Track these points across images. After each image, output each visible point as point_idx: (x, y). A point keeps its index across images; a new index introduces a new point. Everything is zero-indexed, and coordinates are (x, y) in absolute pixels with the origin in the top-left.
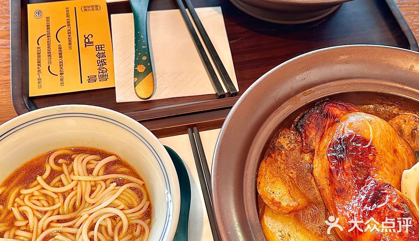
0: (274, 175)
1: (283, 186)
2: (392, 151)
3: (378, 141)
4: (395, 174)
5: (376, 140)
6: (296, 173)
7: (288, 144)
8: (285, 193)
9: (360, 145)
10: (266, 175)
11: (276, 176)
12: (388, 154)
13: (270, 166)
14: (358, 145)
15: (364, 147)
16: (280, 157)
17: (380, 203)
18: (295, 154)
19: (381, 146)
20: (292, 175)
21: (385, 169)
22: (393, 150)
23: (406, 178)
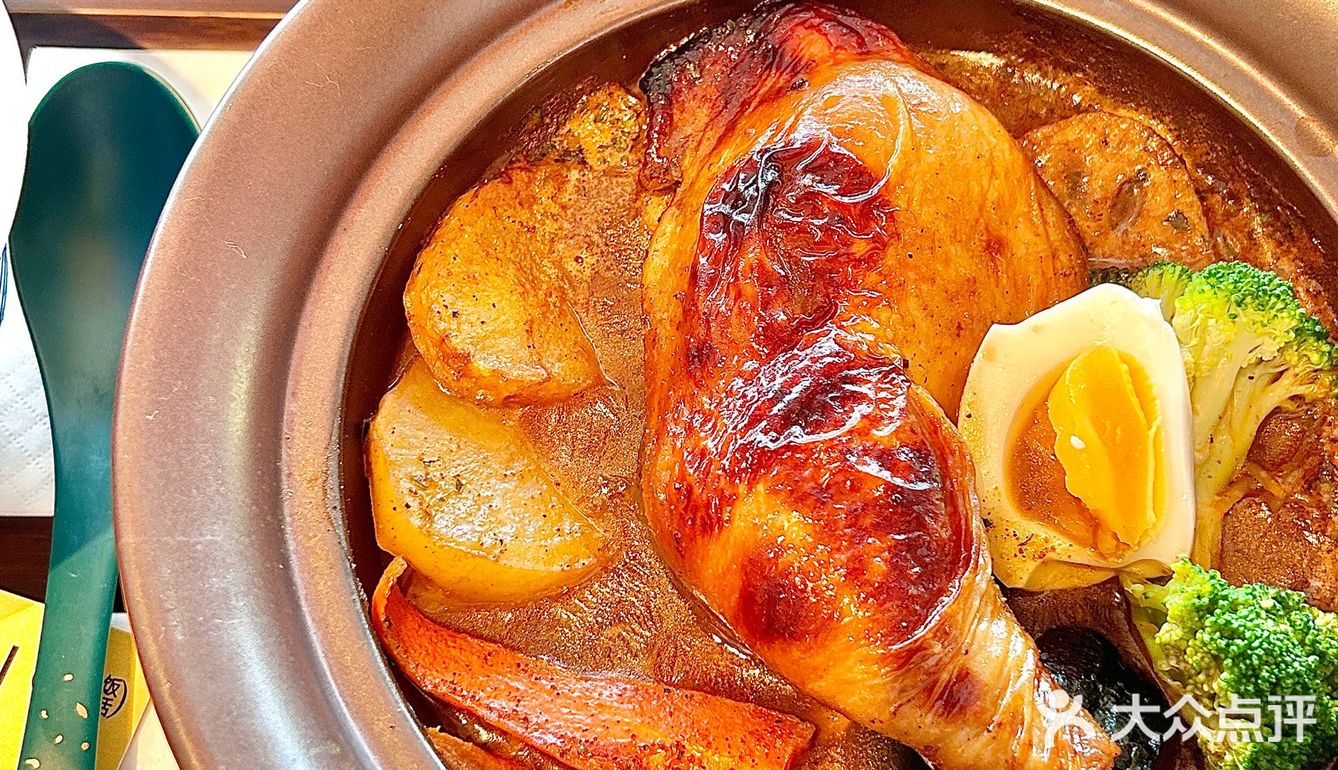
0: (491, 251)
1: (514, 298)
2: (977, 244)
3: (918, 189)
4: (958, 335)
5: (908, 184)
6: (594, 261)
7: (607, 147)
8: (511, 325)
9: (831, 190)
10: (453, 245)
11: (500, 256)
12: (954, 250)
13: (490, 213)
14: (822, 187)
15: (846, 200)
16: (550, 189)
17: (817, 427)
18: (619, 190)
19: (926, 215)
20: (578, 267)
21: (912, 304)
22: (984, 238)
23: (990, 356)
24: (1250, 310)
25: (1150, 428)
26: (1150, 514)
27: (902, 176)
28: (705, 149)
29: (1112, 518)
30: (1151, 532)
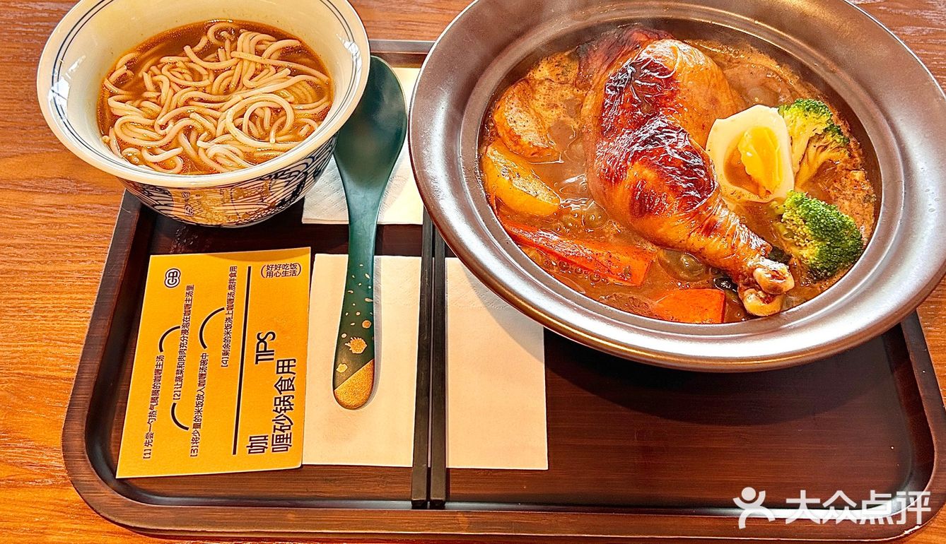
3: (686, 76)
4: (703, 128)
5: (682, 74)
9: (655, 74)
14: (651, 73)
15: (660, 77)
19: (689, 85)
22: (710, 97)
23: (716, 129)
24: (812, 113)
25: (776, 149)
26: (778, 179)
27: (680, 71)
28: (602, 71)
29: (764, 183)
30: (778, 186)
